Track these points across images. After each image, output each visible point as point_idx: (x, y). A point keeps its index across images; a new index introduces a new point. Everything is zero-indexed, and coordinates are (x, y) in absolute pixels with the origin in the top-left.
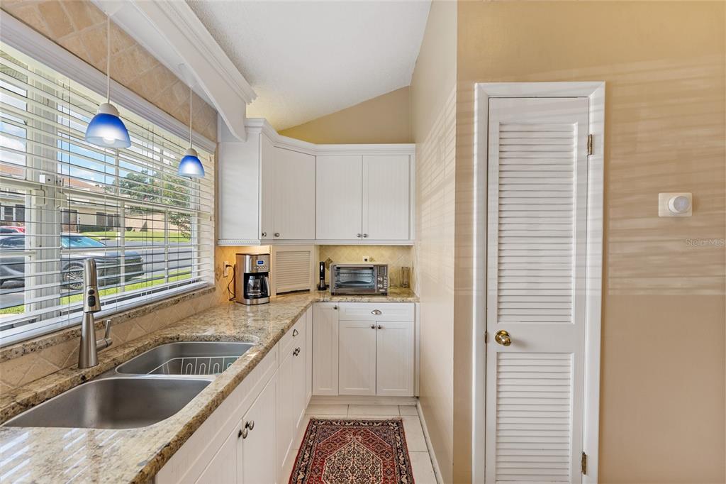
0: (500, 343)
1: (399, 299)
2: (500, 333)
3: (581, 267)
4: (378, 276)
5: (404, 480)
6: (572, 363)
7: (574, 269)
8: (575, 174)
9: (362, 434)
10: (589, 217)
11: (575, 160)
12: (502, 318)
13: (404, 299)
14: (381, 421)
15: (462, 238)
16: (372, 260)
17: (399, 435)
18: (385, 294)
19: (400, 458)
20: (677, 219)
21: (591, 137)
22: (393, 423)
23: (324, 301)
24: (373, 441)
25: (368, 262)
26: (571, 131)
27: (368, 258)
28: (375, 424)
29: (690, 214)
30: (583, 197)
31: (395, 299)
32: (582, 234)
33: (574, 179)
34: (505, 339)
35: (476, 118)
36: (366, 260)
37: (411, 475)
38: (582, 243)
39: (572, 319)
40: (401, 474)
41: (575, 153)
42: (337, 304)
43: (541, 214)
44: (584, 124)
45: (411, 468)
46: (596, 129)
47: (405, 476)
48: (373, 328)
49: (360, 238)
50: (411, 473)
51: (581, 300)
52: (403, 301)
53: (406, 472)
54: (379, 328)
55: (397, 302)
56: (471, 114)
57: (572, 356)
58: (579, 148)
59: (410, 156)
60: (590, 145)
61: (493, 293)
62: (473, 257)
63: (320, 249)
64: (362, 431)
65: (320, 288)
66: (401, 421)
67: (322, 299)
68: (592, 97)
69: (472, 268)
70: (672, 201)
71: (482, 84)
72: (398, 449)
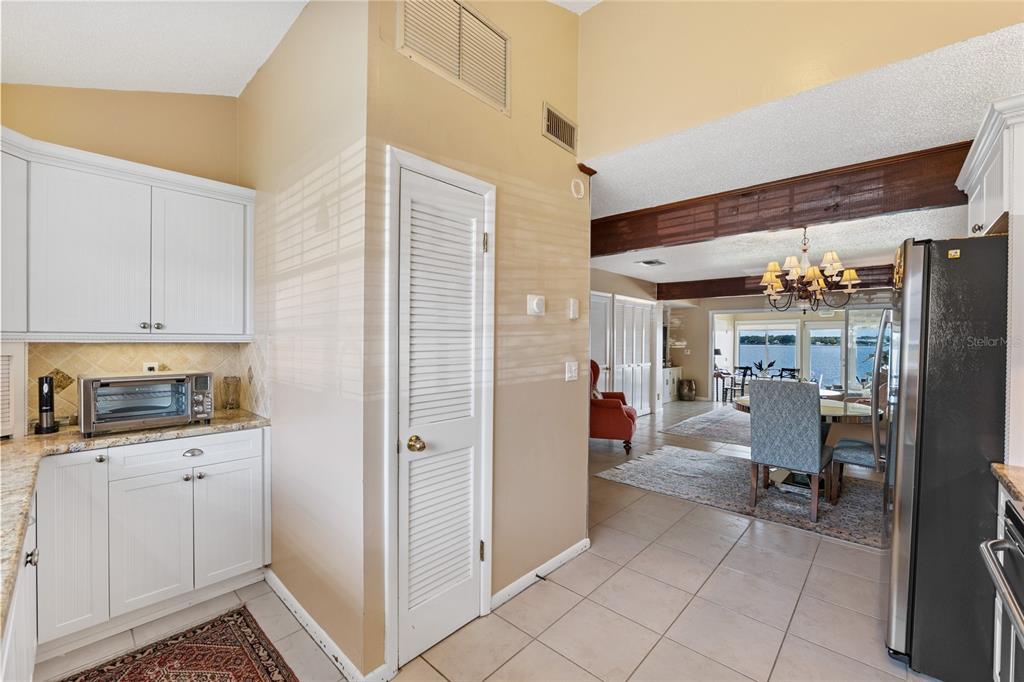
0: (413, 450)
1: (235, 426)
2: (411, 440)
3: (479, 360)
4: (192, 392)
5: (277, 677)
6: (472, 456)
7: (473, 362)
8: (474, 268)
9: (179, 657)
10: (485, 312)
11: (474, 255)
12: (414, 422)
13: (245, 424)
14: (208, 623)
15: (372, 330)
16: (163, 368)
17: (248, 626)
18: (208, 422)
19: (261, 654)
20: (538, 317)
21: (485, 235)
22: (232, 616)
23: (68, 452)
24: (204, 655)
25: (156, 373)
26: (470, 225)
27: (155, 365)
28: (199, 631)
29: (544, 314)
30: (480, 293)
31: (229, 426)
32: (479, 329)
33: (473, 274)
34: (417, 445)
35: (388, 187)
36: (151, 369)
37: (285, 666)
38: (479, 338)
39: (472, 413)
40: (269, 673)
41: (474, 248)
42: (103, 453)
43: (449, 306)
44: (481, 222)
45: (282, 659)
46: (489, 228)
47: (277, 672)
48: (187, 479)
49: (148, 331)
50: (284, 663)
51: (478, 391)
52: (243, 428)
53: (276, 666)
54: (200, 478)
55: (233, 430)
56: (381, 180)
57: (472, 450)
58: (477, 243)
59: (245, 206)
60: (485, 243)
61: (404, 394)
62: (383, 353)
63: (30, 352)
64: (177, 651)
65: (39, 430)
66: (244, 607)
67: (63, 448)
68: (486, 196)
69: (383, 367)
70: (535, 302)
71: (395, 149)
72: (252, 645)
